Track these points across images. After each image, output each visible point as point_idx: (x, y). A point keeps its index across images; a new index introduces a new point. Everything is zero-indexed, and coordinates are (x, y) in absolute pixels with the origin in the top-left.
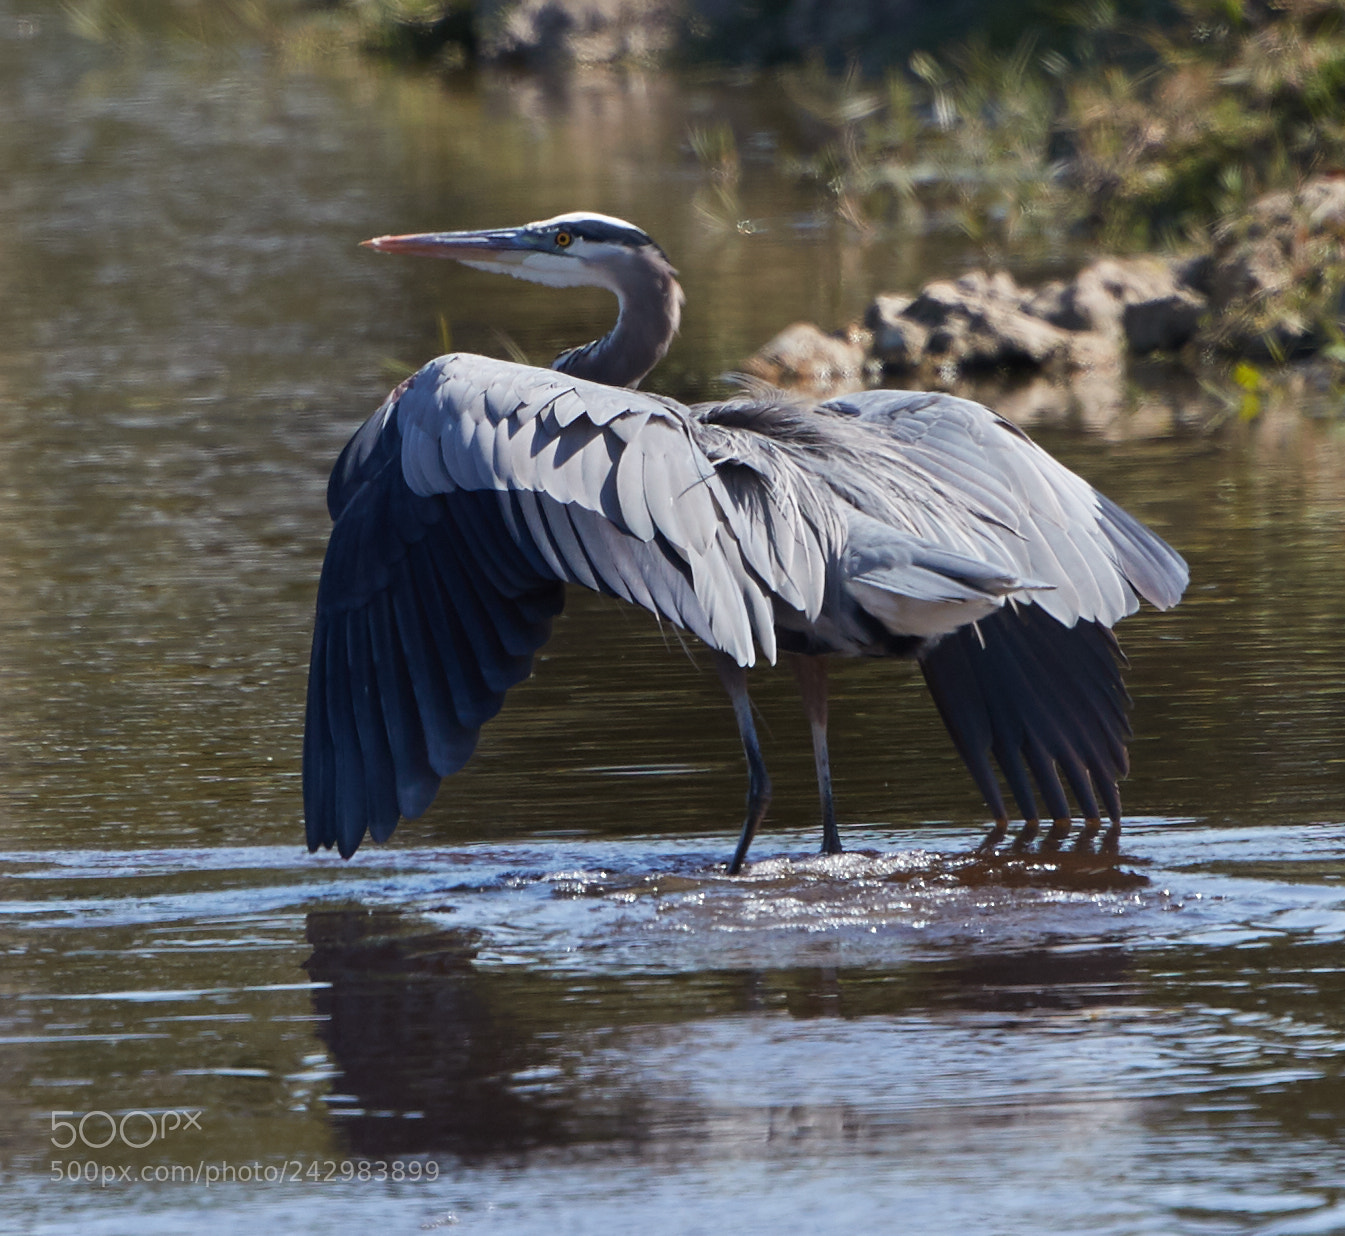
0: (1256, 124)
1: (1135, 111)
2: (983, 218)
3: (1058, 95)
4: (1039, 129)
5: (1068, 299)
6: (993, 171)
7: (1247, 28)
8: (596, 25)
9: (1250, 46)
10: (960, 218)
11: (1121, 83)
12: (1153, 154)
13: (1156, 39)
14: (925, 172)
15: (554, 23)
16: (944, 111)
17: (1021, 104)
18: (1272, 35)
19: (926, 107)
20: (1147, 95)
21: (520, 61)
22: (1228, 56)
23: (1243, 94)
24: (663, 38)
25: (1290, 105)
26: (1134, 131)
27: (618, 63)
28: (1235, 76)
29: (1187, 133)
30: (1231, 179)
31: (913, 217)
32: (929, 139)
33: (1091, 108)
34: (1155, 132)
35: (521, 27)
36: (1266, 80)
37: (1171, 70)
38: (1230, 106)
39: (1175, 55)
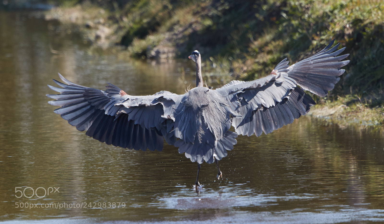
0: (260, 67)
1: (242, 65)
2: (220, 81)
3: (231, 63)
4: (228, 68)
6: (221, 74)
7: (258, 53)
8: (164, 53)
9: (259, 56)
10: (217, 81)
11: (240, 61)
12: (245, 72)
13: (245, 55)
14: (212, 74)
15: (158, 53)
16: (214, 65)
17: (226, 64)
18: (262, 54)
19: (212, 65)
20: (244, 63)
21: (153, 58)
22: (256, 57)
23: (258, 63)
24: (174, 55)
25: (265, 65)
26: (242, 68)
27: (167, 58)
28: (257, 60)
29: (250, 68)
30: (256, 75)
31: (210, 81)
32: (212, 69)
33: (236, 65)
34: (245, 68)
35: (153, 53)
36: (261, 61)
37: (247, 59)
38: (256, 65)
39: (248, 57)
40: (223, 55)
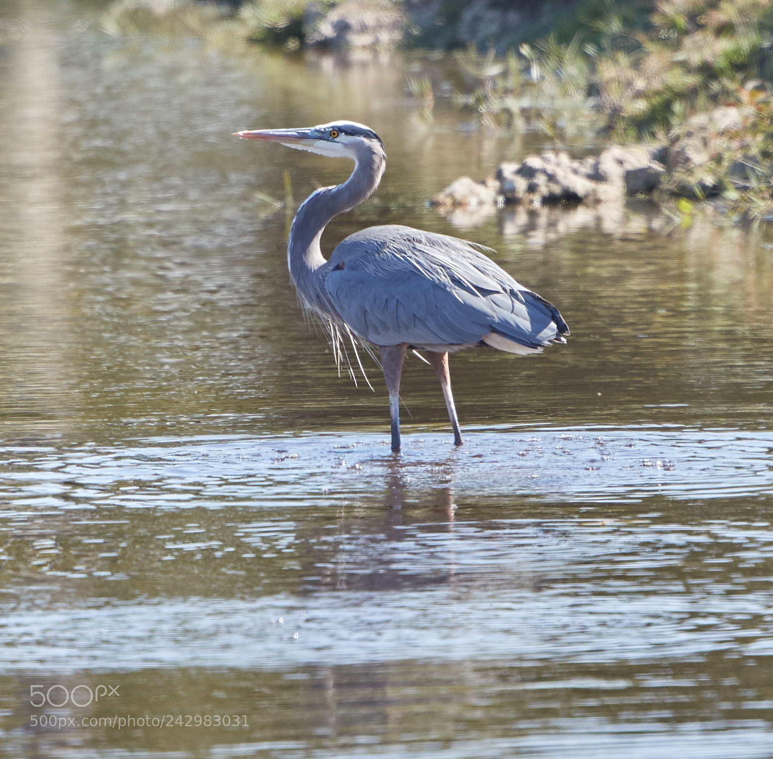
0: (692, 80)
1: (630, 74)
2: (554, 126)
3: (592, 64)
4: (582, 82)
5: (596, 167)
6: (559, 103)
7: (686, 32)
9: (688, 42)
10: (543, 126)
11: (623, 59)
12: (639, 95)
13: (641, 37)
14: (526, 102)
15: (343, 27)
16: (535, 72)
17: (574, 68)
18: (698, 36)
19: (527, 70)
20: (636, 65)
21: (325, 46)
22: (676, 46)
23: (684, 66)
24: (397, 36)
25: (708, 71)
26: (629, 84)
27: (373, 47)
28: (680, 56)
29: (656, 85)
30: (678, 107)
31: (520, 124)
32: (527, 85)
33: (608, 71)
34: (640, 84)
35: (326, 29)
36: (695, 59)
37: (648, 54)
38: (678, 72)
39: (650, 46)
40: (564, 39)
